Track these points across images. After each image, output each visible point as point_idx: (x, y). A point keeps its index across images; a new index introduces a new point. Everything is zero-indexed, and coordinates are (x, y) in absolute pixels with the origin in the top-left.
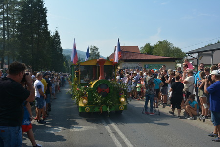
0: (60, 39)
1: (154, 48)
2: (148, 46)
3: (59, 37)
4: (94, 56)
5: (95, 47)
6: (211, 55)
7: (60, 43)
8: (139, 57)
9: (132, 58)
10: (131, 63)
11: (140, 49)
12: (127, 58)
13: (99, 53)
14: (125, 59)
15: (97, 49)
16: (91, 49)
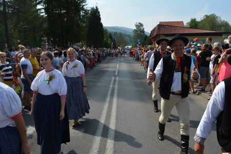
4: (139, 32)
5: (140, 23)
8: (181, 32)
12: (169, 33)
13: (143, 29)
14: (166, 33)
15: (141, 25)
16: (136, 26)
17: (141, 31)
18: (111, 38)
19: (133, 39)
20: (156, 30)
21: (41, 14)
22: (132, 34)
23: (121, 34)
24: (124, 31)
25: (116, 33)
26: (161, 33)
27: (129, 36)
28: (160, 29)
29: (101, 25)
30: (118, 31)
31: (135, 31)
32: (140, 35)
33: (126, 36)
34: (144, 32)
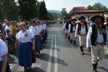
0: (45, 4)
1: (92, 7)
2: (89, 6)
3: (45, 3)
5: (64, 8)
7: (45, 6)
8: (84, 11)
10: (80, 14)
11: (85, 8)
12: (78, 12)
14: (77, 12)
16: (62, 9)
17: (65, 12)
18: (51, 15)
19: (61, 16)
20: (73, 11)
21: (17, 5)
22: (61, 13)
23: (55, 13)
24: (57, 12)
25: (53, 13)
26: (75, 12)
27: (59, 14)
28: (74, 10)
29: (46, 9)
30: (54, 12)
32: (64, 13)
33: (58, 14)
34: (66, 12)
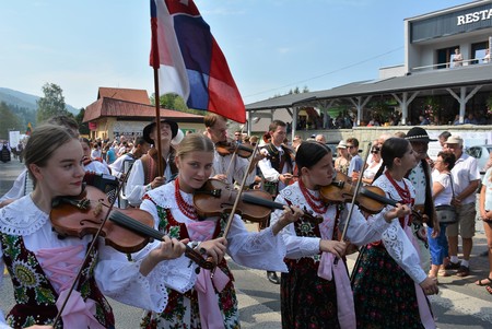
4: (52, 105)
5: (54, 86)
6: (270, 116)
9: (131, 114)
10: (130, 123)
12: (123, 114)
13: (63, 98)
14: (119, 114)
15: (59, 90)
16: (46, 90)
17: (57, 104)
20: (101, 107)
22: (37, 108)
24: (11, 97)
26: (109, 114)
27: (23, 110)
28: (107, 106)
31: (43, 102)
32: (55, 111)
33: (16, 110)
34: (63, 105)
